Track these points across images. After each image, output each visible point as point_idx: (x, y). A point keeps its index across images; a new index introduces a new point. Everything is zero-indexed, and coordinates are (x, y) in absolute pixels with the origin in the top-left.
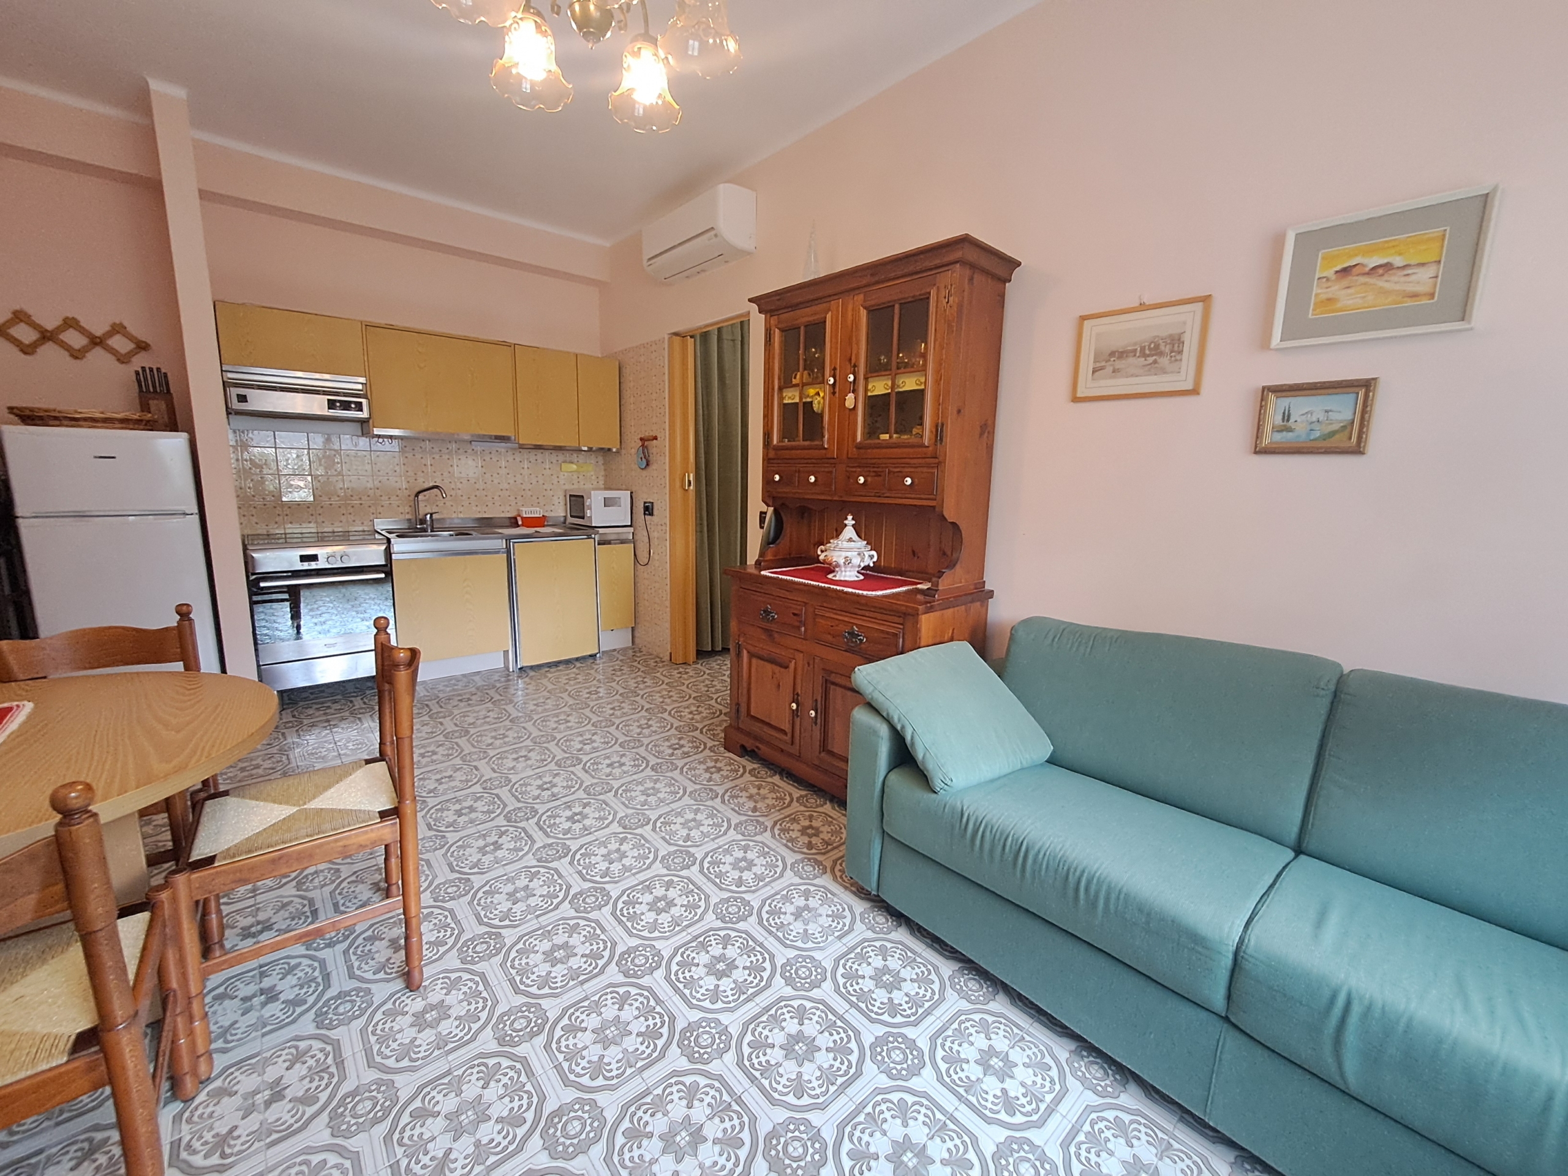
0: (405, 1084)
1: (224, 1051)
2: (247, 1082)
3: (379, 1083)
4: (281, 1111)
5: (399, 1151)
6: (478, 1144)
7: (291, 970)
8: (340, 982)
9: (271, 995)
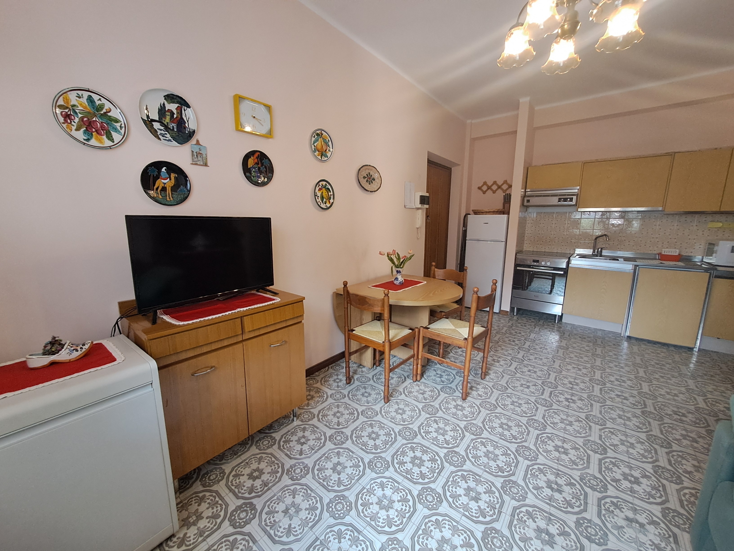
0: (440, 414)
1: (425, 379)
2: (422, 387)
3: (437, 408)
4: (421, 396)
5: (426, 422)
6: (437, 437)
7: (448, 375)
8: (453, 386)
9: (441, 376)
